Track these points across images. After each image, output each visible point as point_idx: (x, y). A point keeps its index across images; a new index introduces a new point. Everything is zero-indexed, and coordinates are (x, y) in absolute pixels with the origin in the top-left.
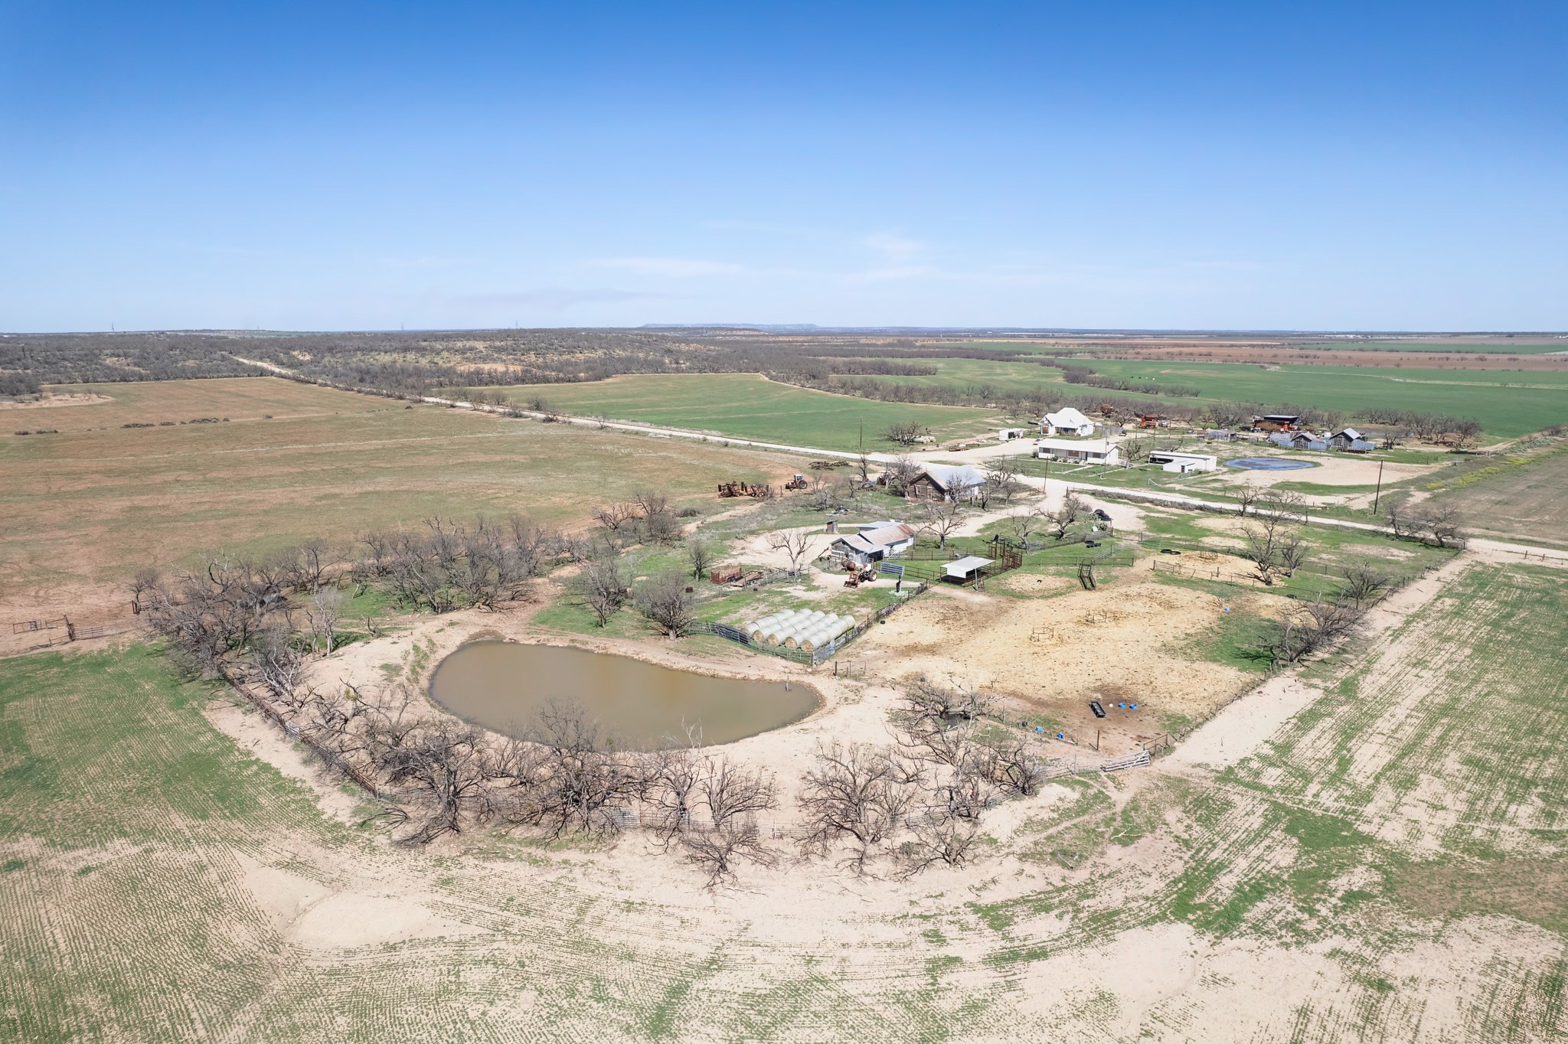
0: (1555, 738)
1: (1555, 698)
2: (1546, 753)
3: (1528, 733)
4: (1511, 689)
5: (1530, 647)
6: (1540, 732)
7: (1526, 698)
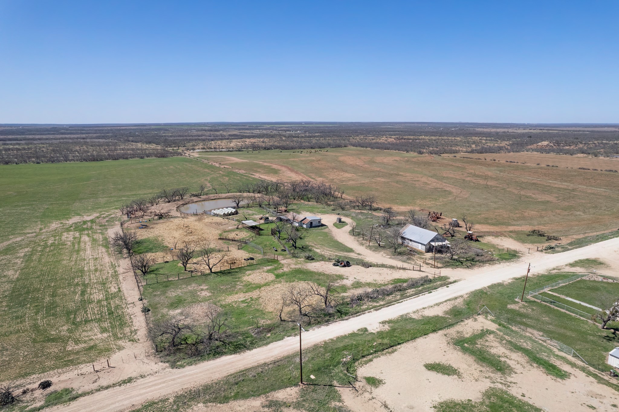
0: (48, 255)
1: (51, 265)
2: (49, 251)
3: (55, 254)
4: (65, 262)
5: (66, 280)
6: (52, 255)
7: (59, 261)
